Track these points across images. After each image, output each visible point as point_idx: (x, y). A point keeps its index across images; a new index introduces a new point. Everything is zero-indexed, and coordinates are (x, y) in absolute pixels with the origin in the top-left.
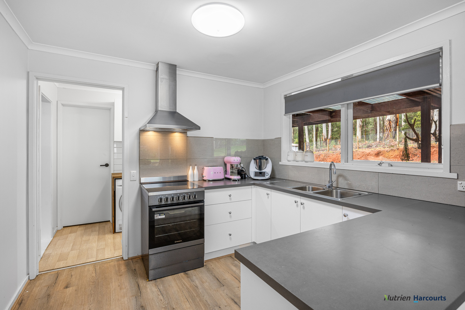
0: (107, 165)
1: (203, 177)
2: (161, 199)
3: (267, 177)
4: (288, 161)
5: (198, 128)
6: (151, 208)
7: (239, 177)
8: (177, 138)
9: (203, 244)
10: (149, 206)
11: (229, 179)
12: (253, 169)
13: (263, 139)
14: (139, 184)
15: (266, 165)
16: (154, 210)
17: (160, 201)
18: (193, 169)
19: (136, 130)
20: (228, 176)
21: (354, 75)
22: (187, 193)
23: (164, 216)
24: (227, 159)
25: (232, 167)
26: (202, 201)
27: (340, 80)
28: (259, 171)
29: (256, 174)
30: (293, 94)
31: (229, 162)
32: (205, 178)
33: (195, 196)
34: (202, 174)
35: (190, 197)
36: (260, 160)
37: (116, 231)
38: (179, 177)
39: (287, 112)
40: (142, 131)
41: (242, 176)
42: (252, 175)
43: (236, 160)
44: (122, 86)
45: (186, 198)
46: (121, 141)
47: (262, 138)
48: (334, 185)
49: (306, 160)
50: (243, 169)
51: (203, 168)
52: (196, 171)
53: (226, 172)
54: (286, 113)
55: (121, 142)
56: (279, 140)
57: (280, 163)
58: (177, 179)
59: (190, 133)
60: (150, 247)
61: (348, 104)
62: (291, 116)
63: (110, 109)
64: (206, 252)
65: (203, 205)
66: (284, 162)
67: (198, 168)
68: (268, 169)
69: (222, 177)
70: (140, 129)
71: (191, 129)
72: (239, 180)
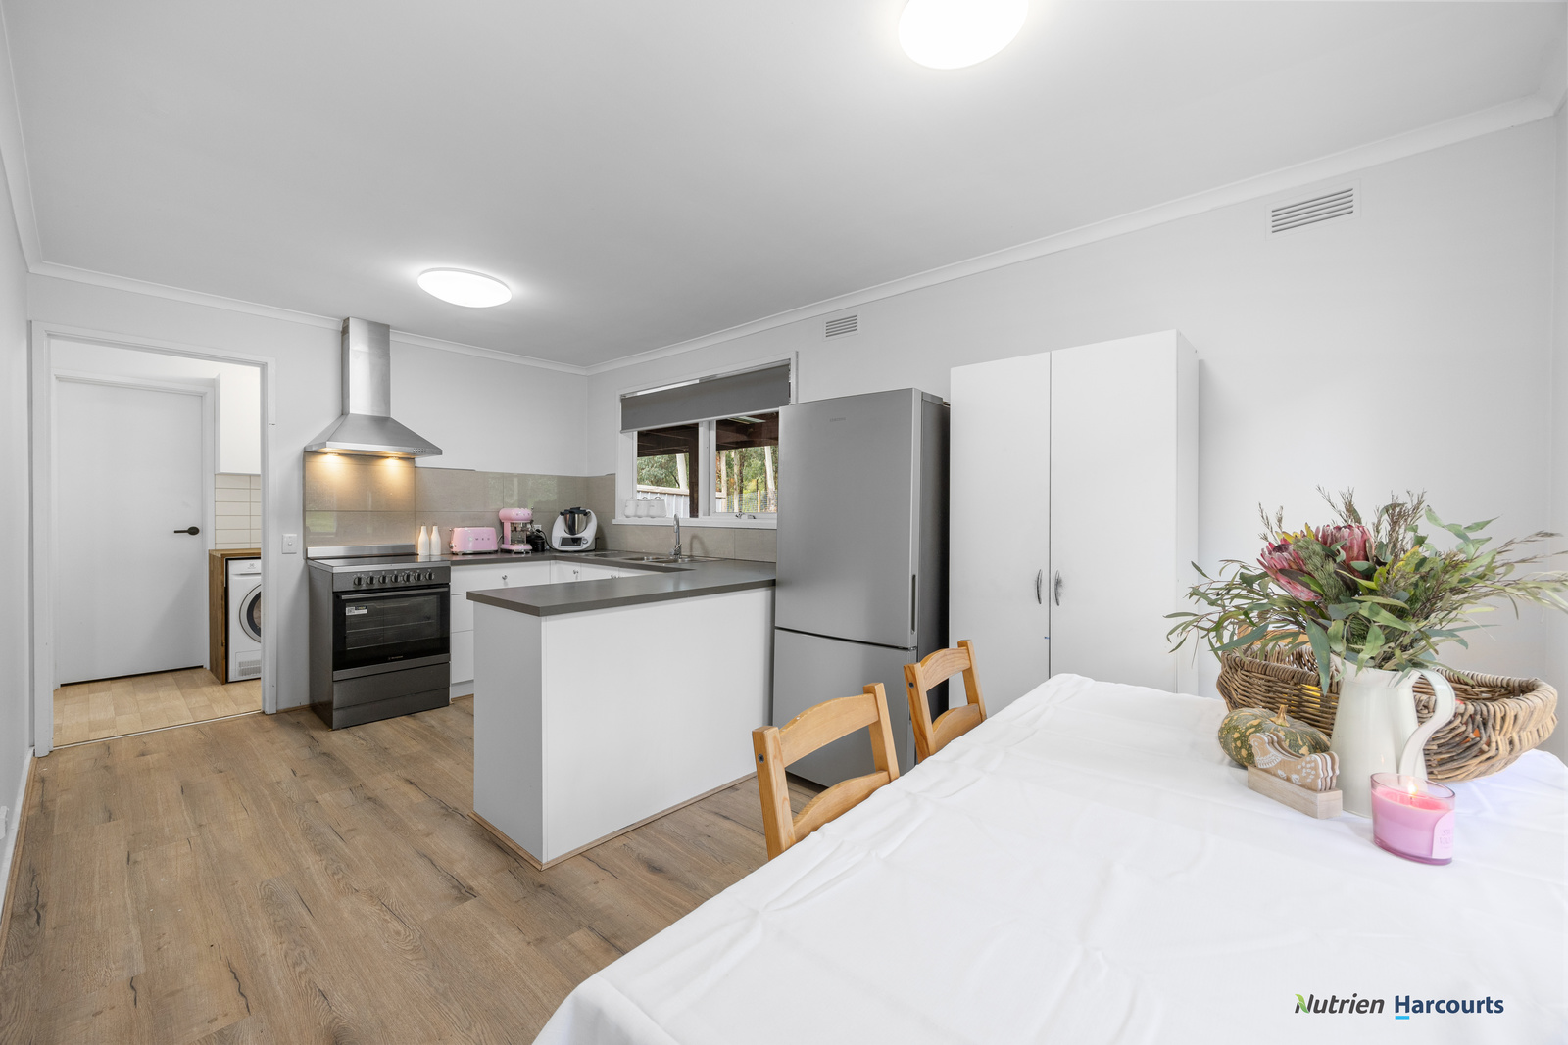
0: (193, 531)
1: (451, 547)
2: (359, 579)
3: (584, 546)
4: (627, 517)
5: (439, 452)
6: (337, 595)
7: (528, 547)
8: (393, 471)
9: (447, 664)
10: (334, 592)
11: (509, 552)
12: (559, 531)
13: (587, 475)
14: (302, 562)
15: (584, 525)
16: (344, 597)
17: (356, 582)
18: (429, 532)
19: (297, 449)
20: (507, 546)
21: (719, 377)
22: (414, 570)
23: (365, 611)
24: (503, 513)
25: (514, 529)
26: (447, 585)
27: (697, 381)
28: (569, 536)
29: (564, 541)
30: (639, 394)
31: (509, 519)
32: (454, 550)
33: (430, 575)
34: (450, 542)
35: (419, 576)
36: (573, 517)
37: (231, 679)
38: (394, 547)
39: (626, 426)
40: (309, 453)
41: (538, 547)
42: (556, 544)
43: (521, 514)
44: (263, 359)
45: (411, 578)
46: (259, 473)
47: (585, 473)
48: (685, 552)
49: (651, 514)
50: (541, 534)
51: (452, 531)
52: (435, 536)
53: (502, 539)
54: (623, 429)
55: (259, 475)
56: (612, 478)
57: (614, 522)
58: (391, 552)
59: (421, 462)
60: (336, 667)
61: (709, 422)
62: (636, 434)
63: (201, 396)
64: (454, 679)
65: (448, 592)
66: (619, 519)
67: (439, 531)
68: (588, 534)
69: (494, 548)
70: (305, 448)
71: (422, 454)
72: (527, 553)
